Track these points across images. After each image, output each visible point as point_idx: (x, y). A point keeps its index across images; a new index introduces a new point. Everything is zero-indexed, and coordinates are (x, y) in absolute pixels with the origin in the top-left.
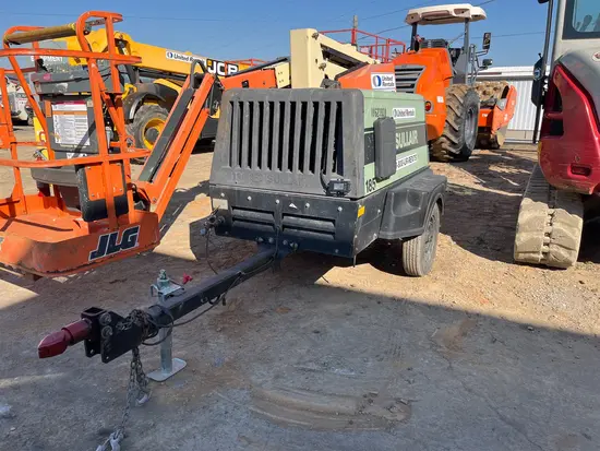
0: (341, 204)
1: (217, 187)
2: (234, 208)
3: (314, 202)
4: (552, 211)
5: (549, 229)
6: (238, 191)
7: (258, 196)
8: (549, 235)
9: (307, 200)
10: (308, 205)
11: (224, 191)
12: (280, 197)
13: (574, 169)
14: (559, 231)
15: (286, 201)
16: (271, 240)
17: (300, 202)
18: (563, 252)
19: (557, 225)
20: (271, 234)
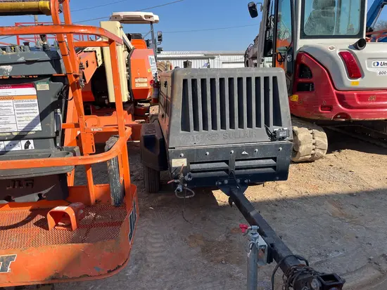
0: (281, 145)
1: (177, 149)
2: (191, 163)
3: (262, 147)
4: (311, 131)
5: (314, 141)
6: (197, 150)
7: (215, 151)
8: (314, 144)
9: (256, 147)
10: (257, 150)
11: (183, 151)
12: (234, 148)
13: (323, 108)
14: (319, 142)
15: (238, 150)
16: (226, 182)
17: (251, 149)
18: (321, 152)
19: (317, 139)
20: (225, 177)
